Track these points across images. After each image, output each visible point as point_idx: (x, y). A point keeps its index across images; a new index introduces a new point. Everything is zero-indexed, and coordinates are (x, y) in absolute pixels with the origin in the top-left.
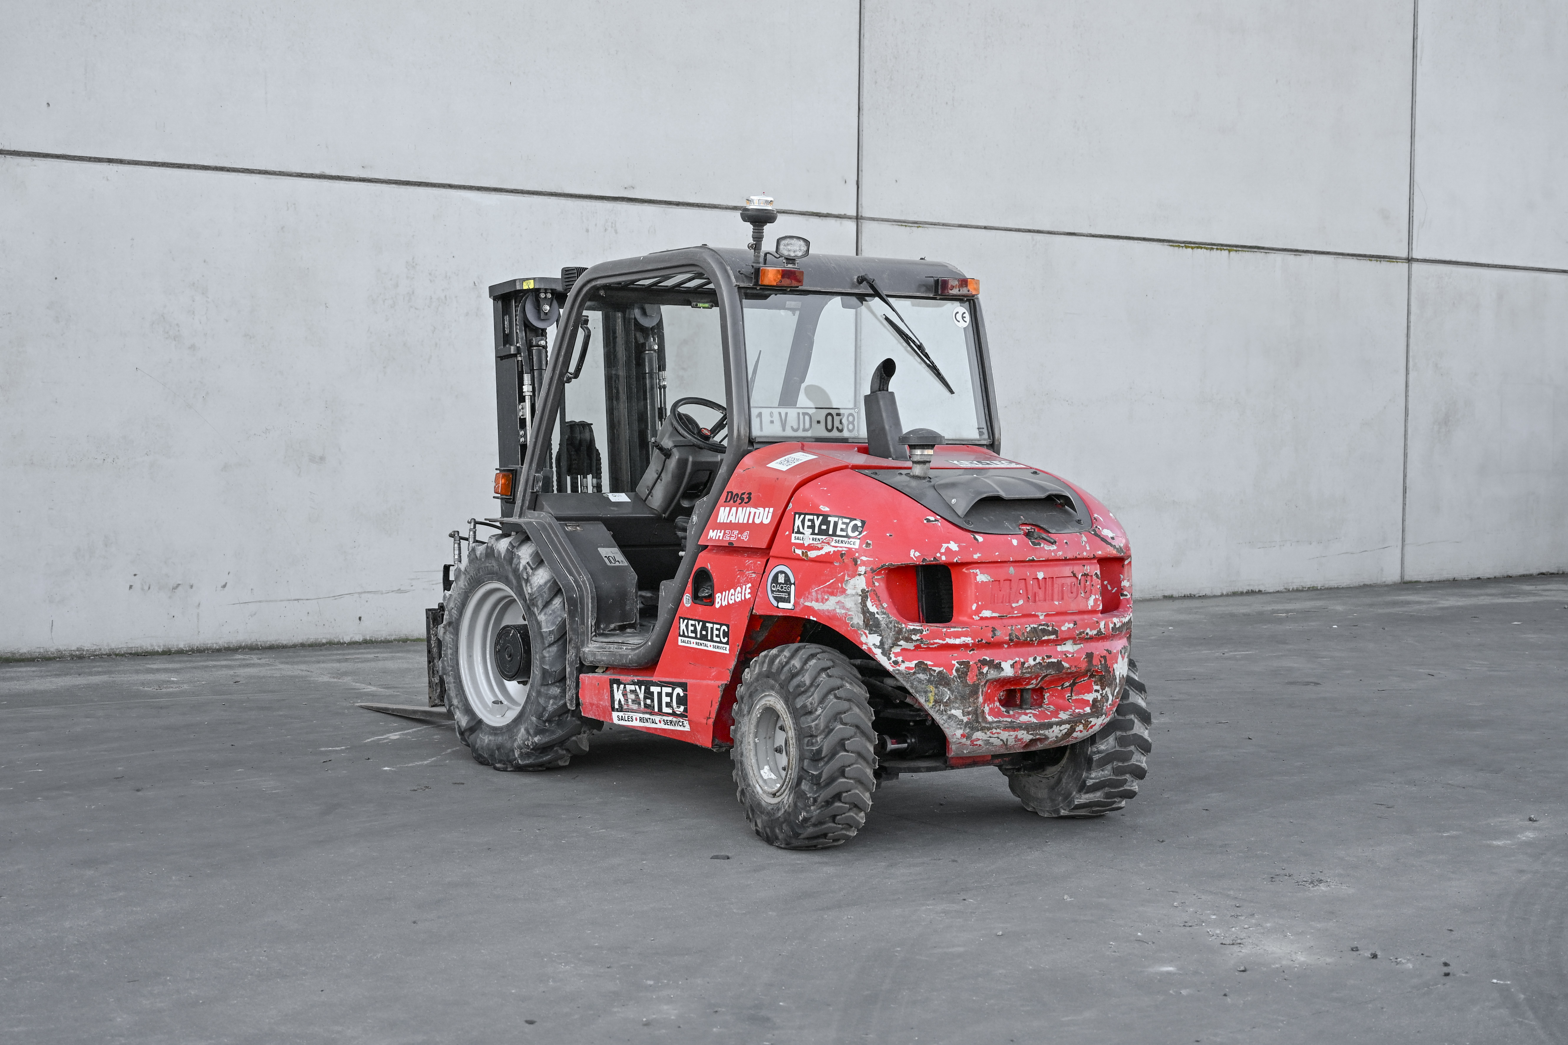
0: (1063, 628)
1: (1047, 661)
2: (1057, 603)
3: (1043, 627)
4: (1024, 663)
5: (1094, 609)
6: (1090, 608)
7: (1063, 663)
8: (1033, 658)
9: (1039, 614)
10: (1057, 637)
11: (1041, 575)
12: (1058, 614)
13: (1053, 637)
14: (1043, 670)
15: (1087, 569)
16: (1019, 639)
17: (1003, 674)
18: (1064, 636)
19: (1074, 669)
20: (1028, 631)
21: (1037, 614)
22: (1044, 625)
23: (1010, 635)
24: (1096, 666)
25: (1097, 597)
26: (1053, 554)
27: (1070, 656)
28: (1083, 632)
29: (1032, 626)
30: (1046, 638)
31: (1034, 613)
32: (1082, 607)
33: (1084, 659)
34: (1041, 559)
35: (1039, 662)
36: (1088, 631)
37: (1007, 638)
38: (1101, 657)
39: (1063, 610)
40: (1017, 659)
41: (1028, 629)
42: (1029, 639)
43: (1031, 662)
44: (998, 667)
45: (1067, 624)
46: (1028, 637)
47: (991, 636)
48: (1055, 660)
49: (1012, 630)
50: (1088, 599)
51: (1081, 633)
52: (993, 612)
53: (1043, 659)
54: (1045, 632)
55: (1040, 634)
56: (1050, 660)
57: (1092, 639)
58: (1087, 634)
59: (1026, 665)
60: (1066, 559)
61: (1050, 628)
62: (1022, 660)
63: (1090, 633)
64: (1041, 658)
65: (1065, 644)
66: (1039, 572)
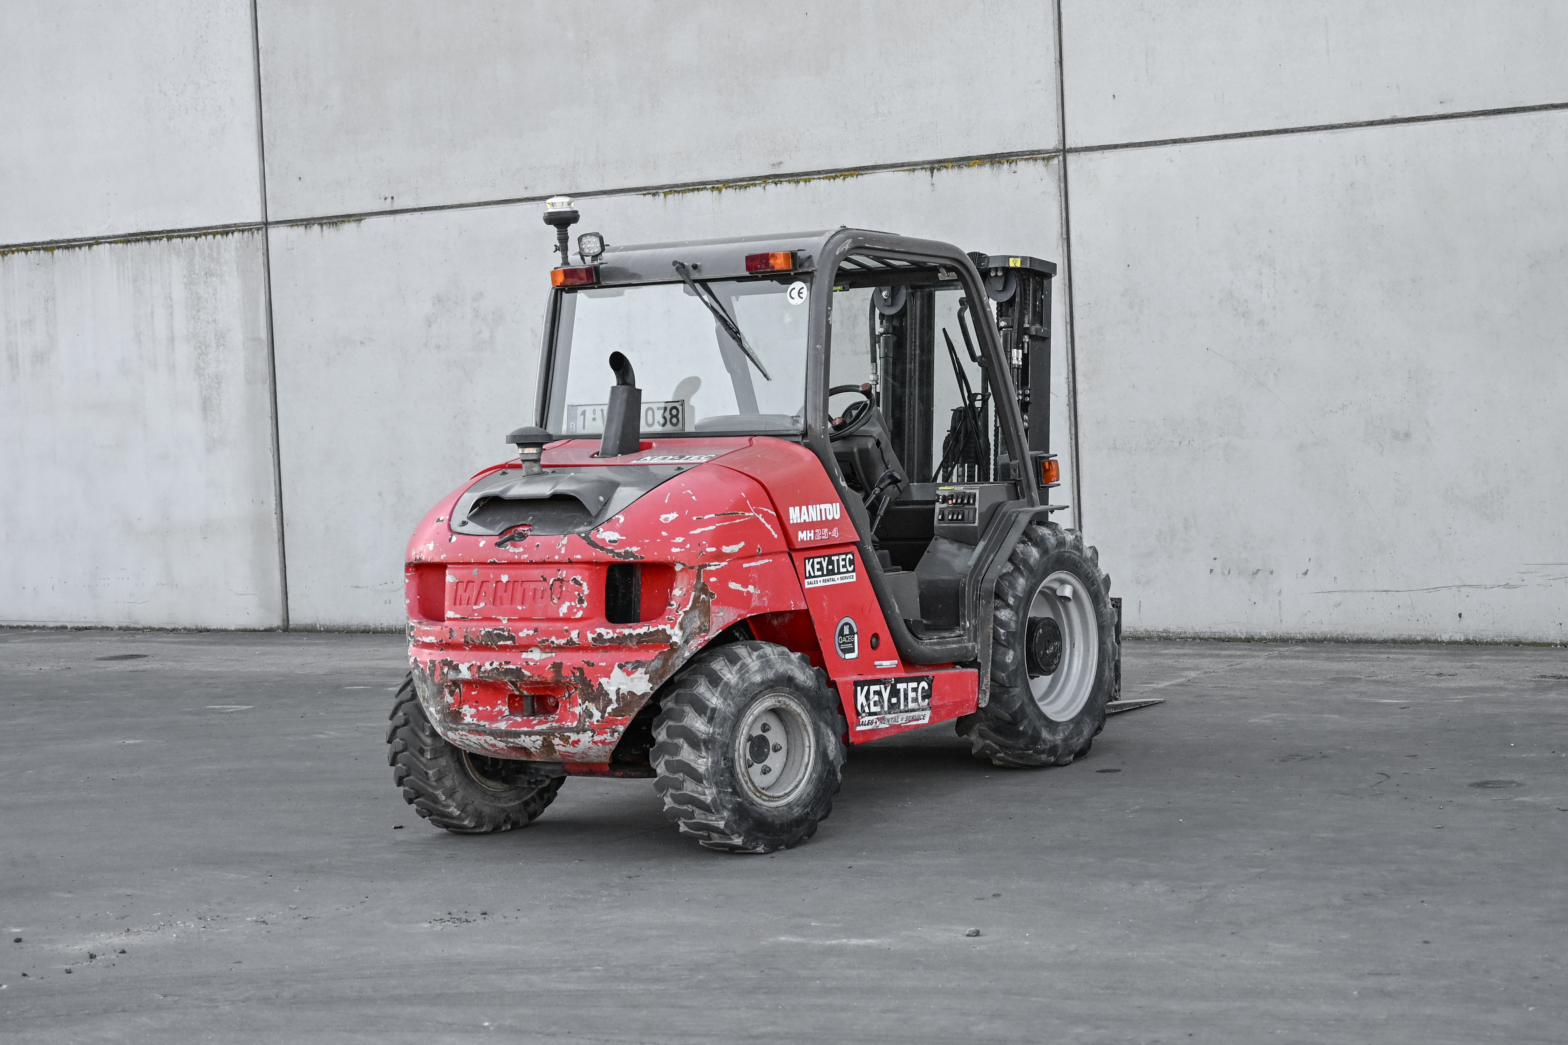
0: (521, 634)
1: (505, 667)
2: (520, 608)
3: (498, 632)
4: (480, 667)
5: (568, 616)
6: (561, 615)
7: (523, 670)
8: (490, 662)
9: (501, 618)
10: (514, 643)
11: (505, 578)
12: (521, 619)
13: (509, 643)
14: (500, 676)
15: (561, 575)
16: (474, 642)
17: (461, 676)
18: (523, 643)
19: (536, 678)
20: (482, 634)
21: (497, 617)
22: (499, 630)
23: (465, 637)
24: (567, 677)
25: (573, 604)
26: (516, 557)
27: (532, 664)
28: (547, 641)
29: (487, 630)
30: (501, 643)
31: (494, 617)
32: (550, 614)
33: (550, 668)
34: (503, 562)
35: (496, 668)
36: (553, 639)
37: (463, 640)
38: (574, 668)
39: (528, 616)
40: (474, 662)
41: (482, 633)
42: (483, 643)
43: (487, 666)
44: (456, 668)
45: (525, 630)
46: (482, 641)
47: (448, 637)
48: (514, 667)
49: (466, 632)
50: (559, 605)
51: (543, 641)
52: (456, 613)
53: (501, 664)
54: (500, 637)
55: (495, 638)
56: (508, 667)
57: (560, 648)
58: (553, 643)
59: (483, 669)
60: (531, 563)
61: (506, 634)
62: (479, 664)
63: (556, 642)
64: (498, 663)
65: (531, 651)
66: (504, 575)
